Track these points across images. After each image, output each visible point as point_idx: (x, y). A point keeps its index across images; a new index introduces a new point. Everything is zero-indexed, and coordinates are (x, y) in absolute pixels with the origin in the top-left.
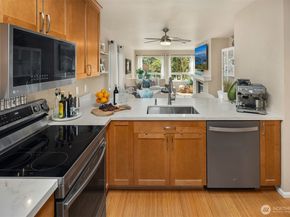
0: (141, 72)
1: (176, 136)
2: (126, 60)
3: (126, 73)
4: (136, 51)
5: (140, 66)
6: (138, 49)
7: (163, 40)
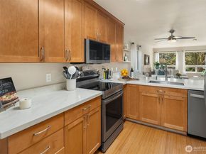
0: (157, 65)
1: (165, 97)
2: (145, 55)
3: (145, 64)
4: (154, 49)
5: (158, 60)
6: (156, 47)
7: (170, 39)
